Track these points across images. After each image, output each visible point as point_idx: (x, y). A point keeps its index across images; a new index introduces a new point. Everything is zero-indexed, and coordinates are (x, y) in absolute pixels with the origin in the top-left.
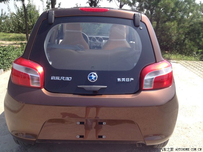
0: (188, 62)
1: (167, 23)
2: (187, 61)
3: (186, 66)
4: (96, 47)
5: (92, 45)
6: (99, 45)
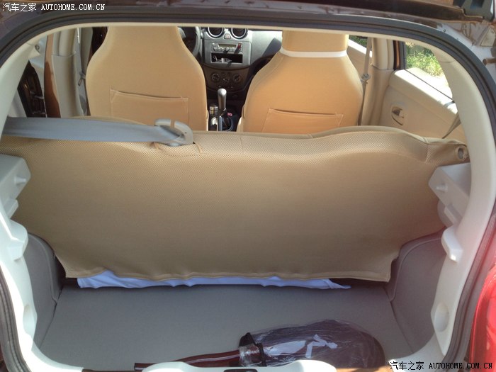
4: (225, 55)
5: (209, 50)
6: (234, 49)
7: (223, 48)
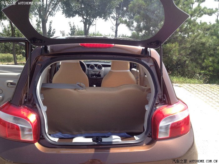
0: (192, 85)
1: (168, 45)
2: (190, 84)
3: (190, 90)
4: (95, 75)
5: (90, 73)
6: (98, 73)
7: (94, 73)
